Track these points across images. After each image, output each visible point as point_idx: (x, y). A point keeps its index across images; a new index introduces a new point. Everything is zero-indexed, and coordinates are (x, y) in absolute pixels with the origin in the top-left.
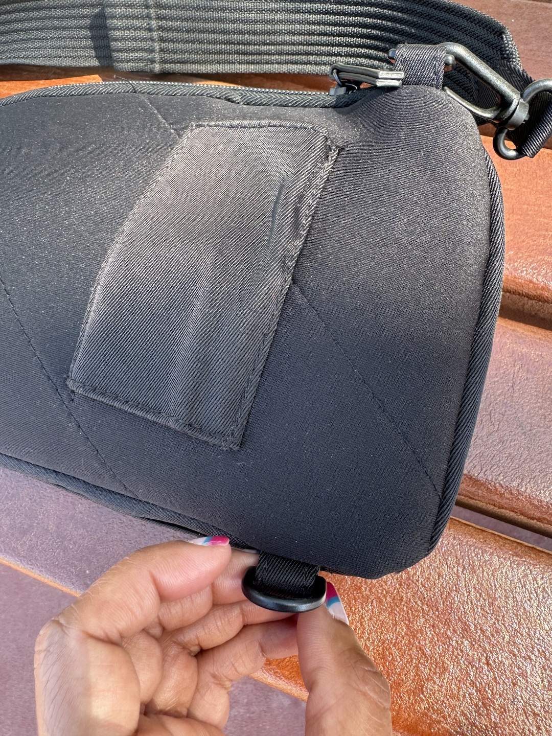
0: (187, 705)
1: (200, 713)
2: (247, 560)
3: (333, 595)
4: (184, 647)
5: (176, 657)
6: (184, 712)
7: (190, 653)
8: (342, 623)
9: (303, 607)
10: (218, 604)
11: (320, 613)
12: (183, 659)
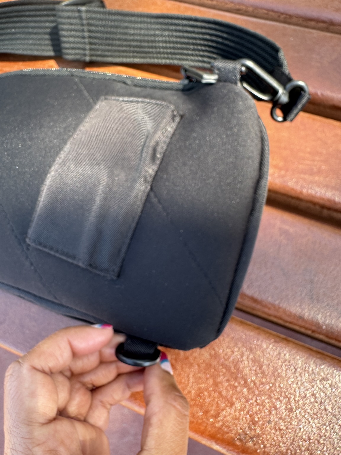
0: (84, 415)
1: (92, 420)
2: (120, 339)
3: (164, 358)
4: (84, 385)
5: (79, 389)
6: (82, 418)
7: (87, 388)
8: (168, 373)
9: (147, 364)
10: (102, 362)
11: (156, 367)
12: (83, 391)
